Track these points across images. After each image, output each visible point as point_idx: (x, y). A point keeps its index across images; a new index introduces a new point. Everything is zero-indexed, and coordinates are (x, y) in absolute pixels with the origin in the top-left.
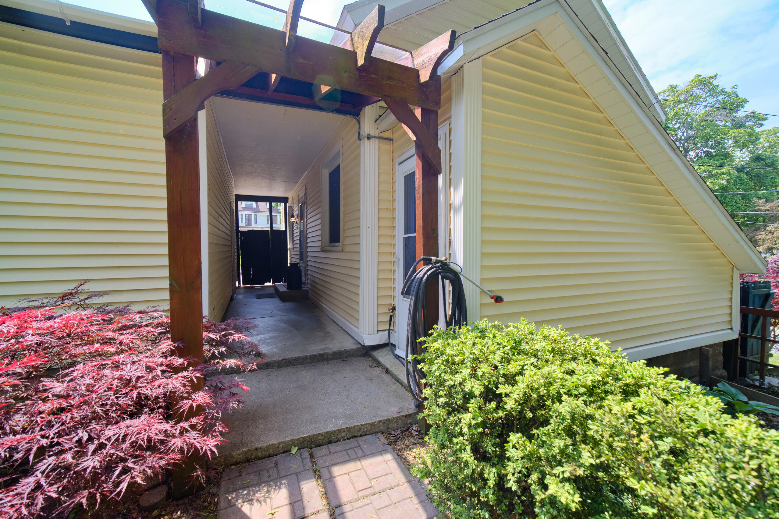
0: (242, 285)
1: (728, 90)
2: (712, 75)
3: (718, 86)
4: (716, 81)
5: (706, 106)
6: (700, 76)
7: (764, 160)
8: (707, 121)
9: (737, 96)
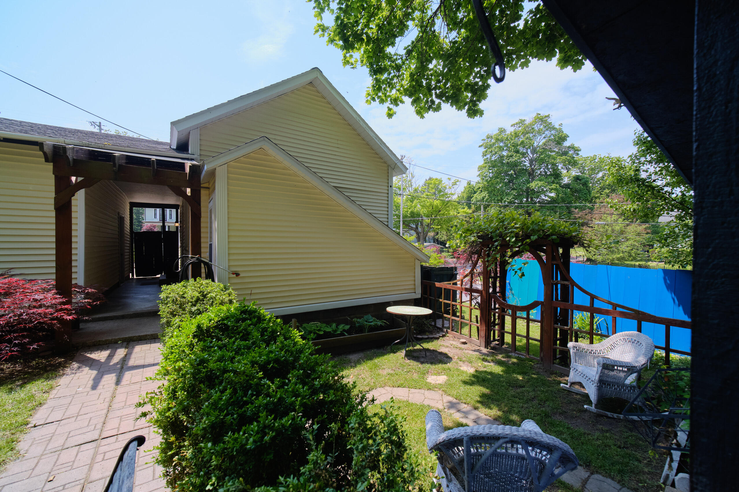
0: (135, 277)
1: (557, 126)
2: (547, 114)
3: (551, 123)
4: (549, 119)
5: (544, 138)
6: (540, 114)
7: (580, 180)
8: (544, 149)
9: (563, 132)
